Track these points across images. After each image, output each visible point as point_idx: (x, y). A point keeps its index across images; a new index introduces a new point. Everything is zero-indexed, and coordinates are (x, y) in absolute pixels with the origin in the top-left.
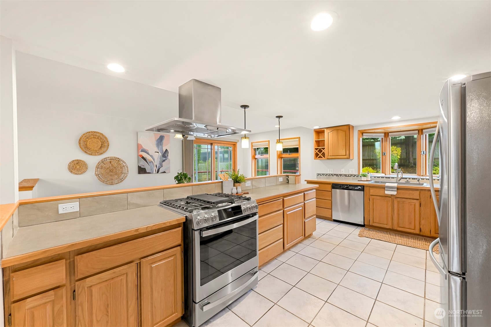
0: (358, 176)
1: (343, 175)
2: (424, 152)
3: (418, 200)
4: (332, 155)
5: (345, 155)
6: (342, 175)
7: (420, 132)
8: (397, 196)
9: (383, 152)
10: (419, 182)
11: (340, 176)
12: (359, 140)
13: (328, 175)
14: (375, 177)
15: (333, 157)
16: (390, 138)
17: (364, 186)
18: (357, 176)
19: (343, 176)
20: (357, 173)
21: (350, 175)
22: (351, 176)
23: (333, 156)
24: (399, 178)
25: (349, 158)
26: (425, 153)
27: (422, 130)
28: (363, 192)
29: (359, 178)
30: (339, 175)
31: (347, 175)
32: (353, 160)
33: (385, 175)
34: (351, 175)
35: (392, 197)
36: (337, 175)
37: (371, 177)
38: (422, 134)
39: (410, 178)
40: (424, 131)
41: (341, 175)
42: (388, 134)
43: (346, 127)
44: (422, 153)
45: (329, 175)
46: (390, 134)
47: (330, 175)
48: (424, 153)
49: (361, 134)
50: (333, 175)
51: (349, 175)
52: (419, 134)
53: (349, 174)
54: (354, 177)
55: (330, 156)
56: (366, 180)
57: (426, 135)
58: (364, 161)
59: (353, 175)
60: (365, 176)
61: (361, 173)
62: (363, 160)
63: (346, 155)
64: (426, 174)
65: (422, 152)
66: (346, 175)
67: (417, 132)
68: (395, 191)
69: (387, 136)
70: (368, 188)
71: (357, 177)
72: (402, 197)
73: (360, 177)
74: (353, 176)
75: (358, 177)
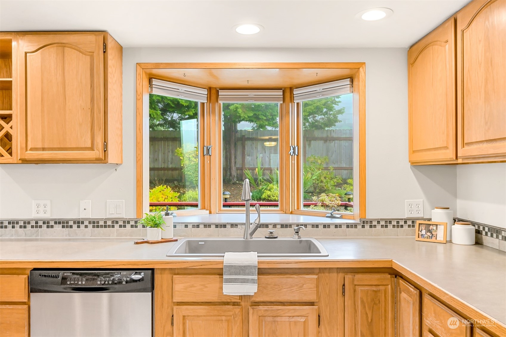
0: (136, 222)
1: (86, 223)
2: (294, 149)
3: (312, 304)
4: (40, 146)
5: (89, 145)
6: (83, 223)
7: (288, 94)
8: (258, 299)
9: (204, 146)
10: (299, 237)
11: (75, 226)
12: (138, 99)
13: (33, 223)
14: (186, 226)
15: (46, 155)
16: (220, 104)
17: (153, 270)
18: (132, 223)
19: (86, 227)
20: (131, 215)
21: (109, 223)
22: (113, 227)
23: (44, 149)
24: (252, 227)
25: (102, 160)
26: (296, 153)
27: (291, 89)
28: (150, 294)
29: (139, 234)
30: (71, 223)
31: (101, 223)
32: (119, 168)
33: (210, 213)
34: (113, 222)
35: (243, 303)
36: (64, 224)
37: (175, 226)
38: (292, 99)
39: (275, 226)
40: (296, 92)
41: (79, 223)
42: (218, 92)
43: (91, 38)
44: (292, 151)
45: (37, 225)
46: (221, 93)
47: (40, 223)
48: (294, 152)
49: (146, 82)
50: (52, 223)
51: (105, 222)
52: (284, 101)
53: (108, 216)
54: (125, 226)
55: (31, 149)
56: (160, 239)
57: (298, 104)
58: (152, 172)
59: (121, 219)
60: (156, 225)
61: (145, 216)
62: (151, 169)
63: (92, 149)
64: (298, 208)
65: (292, 148)
66: (95, 224)
67: (280, 93)
68: (253, 281)
69: (214, 97)
70: (166, 276)
71: (132, 226)
72: (273, 299)
73: (144, 226)
74: (120, 226)
75: (136, 227)
